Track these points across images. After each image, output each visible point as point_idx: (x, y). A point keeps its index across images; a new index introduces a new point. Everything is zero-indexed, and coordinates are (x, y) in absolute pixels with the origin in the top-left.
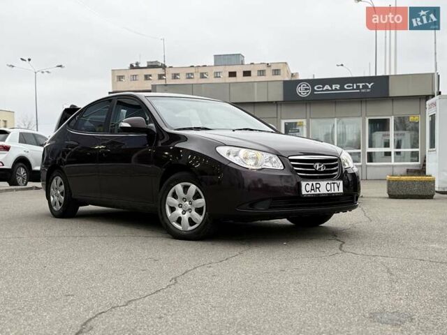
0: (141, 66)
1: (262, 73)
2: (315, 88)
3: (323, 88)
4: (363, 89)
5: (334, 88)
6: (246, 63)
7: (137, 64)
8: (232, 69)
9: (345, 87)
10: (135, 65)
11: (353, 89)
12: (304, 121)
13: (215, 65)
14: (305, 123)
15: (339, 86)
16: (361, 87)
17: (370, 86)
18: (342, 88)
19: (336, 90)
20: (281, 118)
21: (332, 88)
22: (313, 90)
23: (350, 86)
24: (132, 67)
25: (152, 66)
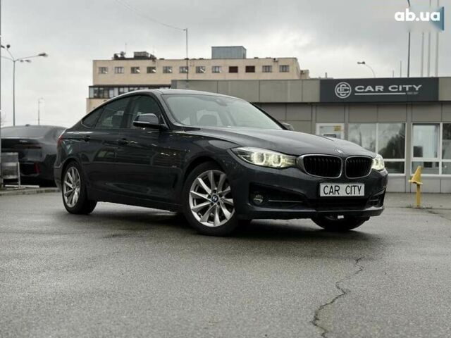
0: (126, 56)
1: (267, 69)
2: (356, 89)
3: (365, 89)
4: (409, 91)
5: (377, 90)
7: (122, 54)
8: (233, 63)
9: (390, 88)
10: (119, 56)
11: (399, 91)
12: (342, 125)
13: (213, 59)
14: (343, 128)
15: (382, 87)
16: (407, 89)
17: (417, 88)
18: (386, 90)
19: (379, 91)
20: (316, 122)
21: (374, 89)
22: (354, 91)
23: (395, 88)
24: (116, 57)
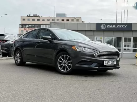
0: (31, 16)
1: (73, 20)
2: (107, 26)
3: (110, 26)
4: (123, 27)
6: (67, 17)
7: (30, 15)
13: (57, 17)
15: (115, 26)
17: (126, 26)
20: (95, 36)
23: (119, 26)
24: (28, 16)
25: (35, 16)
